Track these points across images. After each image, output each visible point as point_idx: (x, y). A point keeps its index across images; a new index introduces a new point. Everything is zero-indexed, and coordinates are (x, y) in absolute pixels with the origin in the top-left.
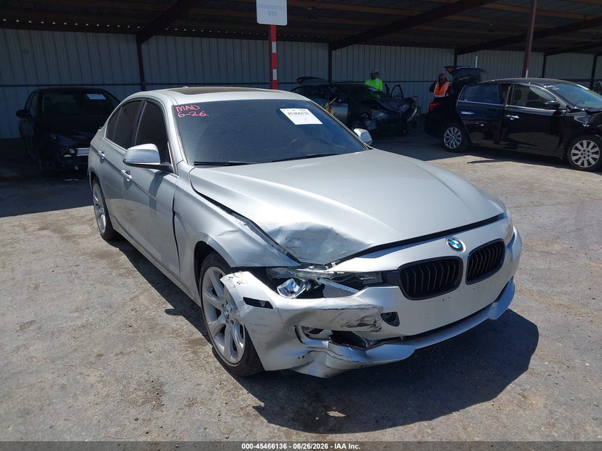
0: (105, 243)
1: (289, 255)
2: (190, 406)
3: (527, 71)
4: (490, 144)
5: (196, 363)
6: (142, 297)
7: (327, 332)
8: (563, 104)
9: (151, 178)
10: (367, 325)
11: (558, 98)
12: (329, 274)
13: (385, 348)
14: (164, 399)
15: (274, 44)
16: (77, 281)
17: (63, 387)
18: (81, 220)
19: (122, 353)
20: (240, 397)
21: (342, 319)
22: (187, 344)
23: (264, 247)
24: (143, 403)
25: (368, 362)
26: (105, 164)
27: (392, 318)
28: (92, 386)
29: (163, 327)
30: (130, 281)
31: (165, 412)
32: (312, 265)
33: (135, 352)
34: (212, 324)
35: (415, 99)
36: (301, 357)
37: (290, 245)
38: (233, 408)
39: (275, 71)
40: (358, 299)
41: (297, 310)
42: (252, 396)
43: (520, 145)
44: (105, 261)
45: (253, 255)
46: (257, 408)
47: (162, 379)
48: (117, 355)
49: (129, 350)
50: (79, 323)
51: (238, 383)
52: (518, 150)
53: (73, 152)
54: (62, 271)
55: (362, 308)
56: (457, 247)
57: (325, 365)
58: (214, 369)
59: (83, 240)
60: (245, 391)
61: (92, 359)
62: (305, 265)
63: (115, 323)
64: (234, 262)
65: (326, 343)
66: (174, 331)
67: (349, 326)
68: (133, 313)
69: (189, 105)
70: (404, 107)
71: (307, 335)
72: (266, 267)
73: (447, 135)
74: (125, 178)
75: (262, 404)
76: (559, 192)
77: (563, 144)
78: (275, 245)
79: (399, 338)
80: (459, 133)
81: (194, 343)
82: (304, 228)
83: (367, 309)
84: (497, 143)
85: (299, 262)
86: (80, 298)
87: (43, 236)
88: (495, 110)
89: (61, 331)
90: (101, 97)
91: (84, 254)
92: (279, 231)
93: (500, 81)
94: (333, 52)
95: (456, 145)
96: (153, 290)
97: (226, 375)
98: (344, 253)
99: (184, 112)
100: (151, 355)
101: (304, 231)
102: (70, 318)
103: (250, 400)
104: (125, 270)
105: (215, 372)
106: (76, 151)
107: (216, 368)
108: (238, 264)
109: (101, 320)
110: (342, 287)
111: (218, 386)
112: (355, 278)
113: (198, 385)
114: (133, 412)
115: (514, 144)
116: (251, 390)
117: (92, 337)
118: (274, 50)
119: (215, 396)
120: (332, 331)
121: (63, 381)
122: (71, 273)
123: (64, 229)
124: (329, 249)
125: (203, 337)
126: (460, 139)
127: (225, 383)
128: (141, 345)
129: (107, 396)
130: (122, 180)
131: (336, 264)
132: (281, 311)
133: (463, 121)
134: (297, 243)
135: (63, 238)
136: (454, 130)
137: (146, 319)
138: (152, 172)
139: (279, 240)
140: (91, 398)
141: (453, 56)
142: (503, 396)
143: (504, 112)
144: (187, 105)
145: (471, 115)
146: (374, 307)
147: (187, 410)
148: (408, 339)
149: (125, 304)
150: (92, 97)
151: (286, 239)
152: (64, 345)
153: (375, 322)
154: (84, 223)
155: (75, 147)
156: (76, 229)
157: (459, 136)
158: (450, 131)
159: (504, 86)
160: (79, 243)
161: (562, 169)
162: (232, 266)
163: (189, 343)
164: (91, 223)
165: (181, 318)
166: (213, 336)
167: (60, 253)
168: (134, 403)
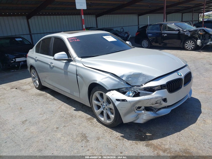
0: (38, 91)
1: (127, 83)
2: (98, 139)
3: (165, 20)
4: (157, 44)
5: (93, 126)
6: (62, 107)
7: (143, 108)
8: (181, 29)
9: (64, 64)
10: (158, 103)
11: (179, 28)
12: (142, 88)
13: (162, 110)
14: (88, 139)
15: (83, 16)
16: (35, 105)
17: (50, 140)
18: (25, 84)
19: (65, 126)
20: (114, 134)
21: (150, 102)
22: (87, 120)
23: (119, 82)
24: (82, 141)
25: (158, 116)
26: (38, 62)
27: (165, 100)
28: (60, 138)
29: (75, 116)
30: (55, 102)
31: (91, 143)
32: (135, 86)
33: (70, 125)
34: (97, 112)
35: (128, 32)
36: (136, 117)
37: (128, 80)
38: (113, 138)
39: (84, 25)
40: (154, 95)
41: (136, 101)
42: (118, 133)
43: (167, 44)
44: (42, 97)
45: (115, 85)
46: (122, 136)
47: (84, 133)
48: (63, 127)
49: (67, 125)
50: (44, 118)
51: (111, 130)
52: (167, 46)
53: (14, 60)
54: (28, 102)
55: (156, 98)
56: (180, 75)
57: (143, 119)
58: (100, 126)
59: (30, 90)
60: (115, 132)
61: (55, 129)
62: (133, 86)
63: (57, 117)
64: (108, 88)
65: (143, 111)
66: (80, 116)
67: (152, 104)
68: (62, 112)
69: (73, 37)
70: (126, 35)
71: (137, 110)
72: (119, 89)
73: (143, 43)
74: (50, 65)
75: (123, 135)
76: (185, 58)
77: (182, 43)
78: (122, 81)
79: (166, 107)
80: (147, 42)
81: (89, 119)
82: (132, 74)
83: (158, 98)
84: (160, 44)
85: (131, 85)
86: (40, 110)
87: (14, 91)
88: (158, 33)
89: (39, 122)
90: (21, 39)
91: (33, 95)
92: (123, 76)
93: (159, 24)
94: (97, 18)
95: (146, 46)
96: (65, 104)
97: (106, 128)
98: (147, 80)
99: (71, 40)
100: (76, 125)
101: (132, 75)
102: (39, 117)
103: (118, 134)
104: (51, 99)
105: (101, 127)
106: (15, 60)
107: (101, 126)
108: (110, 88)
109: (51, 116)
110: (147, 92)
111: (105, 132)
112: (151, 88)
113: (98, 132)
114: (80, 144)
115: (166, 44)
116: (117, 131)
117: (51, 122)
118: (83, 18)
119: (105, 135)
120: (145, 107)
121: (49, 138)
122: (31, 102)
123: (20, 88)
124: (141, 80)
125: (91, 117)
126: (148, 44)
127: (107, 130)
128: (71, 122)
129: (67, 140)
130: (48, 66)
131: (144, 84)
132: (130, 102)
133: (149, 38)
134: (130, 79)
135: (21, 90)
136: (145, 41)
137: (68, 114)
138: (64, 62)
139: (124, 79)
140: (62, 142)
141: (137, 17)
142: (198, 121)
143: (162, 34)
144: (72, 37)
145: (151, 35)
146: (160, 97)
147: (98, 141)
148: (168, 107)
149: (57, 110)
150: (17, 39)
151: (126, 78)
152: (42, 126)
153: (160, 102)
154: (27, 85)
155: (15, 58)
156: (25, 87)
157: (147, 43)
158: (144, 42)
159: (161, 25)
160: (29, 92)
161: (183, 51)
162: (108, 89)
163: (87, 119)
164: (29, 84)
165: (80, 112)
166: (98, 115)
167: (23, 96)
168: (78, 141)
